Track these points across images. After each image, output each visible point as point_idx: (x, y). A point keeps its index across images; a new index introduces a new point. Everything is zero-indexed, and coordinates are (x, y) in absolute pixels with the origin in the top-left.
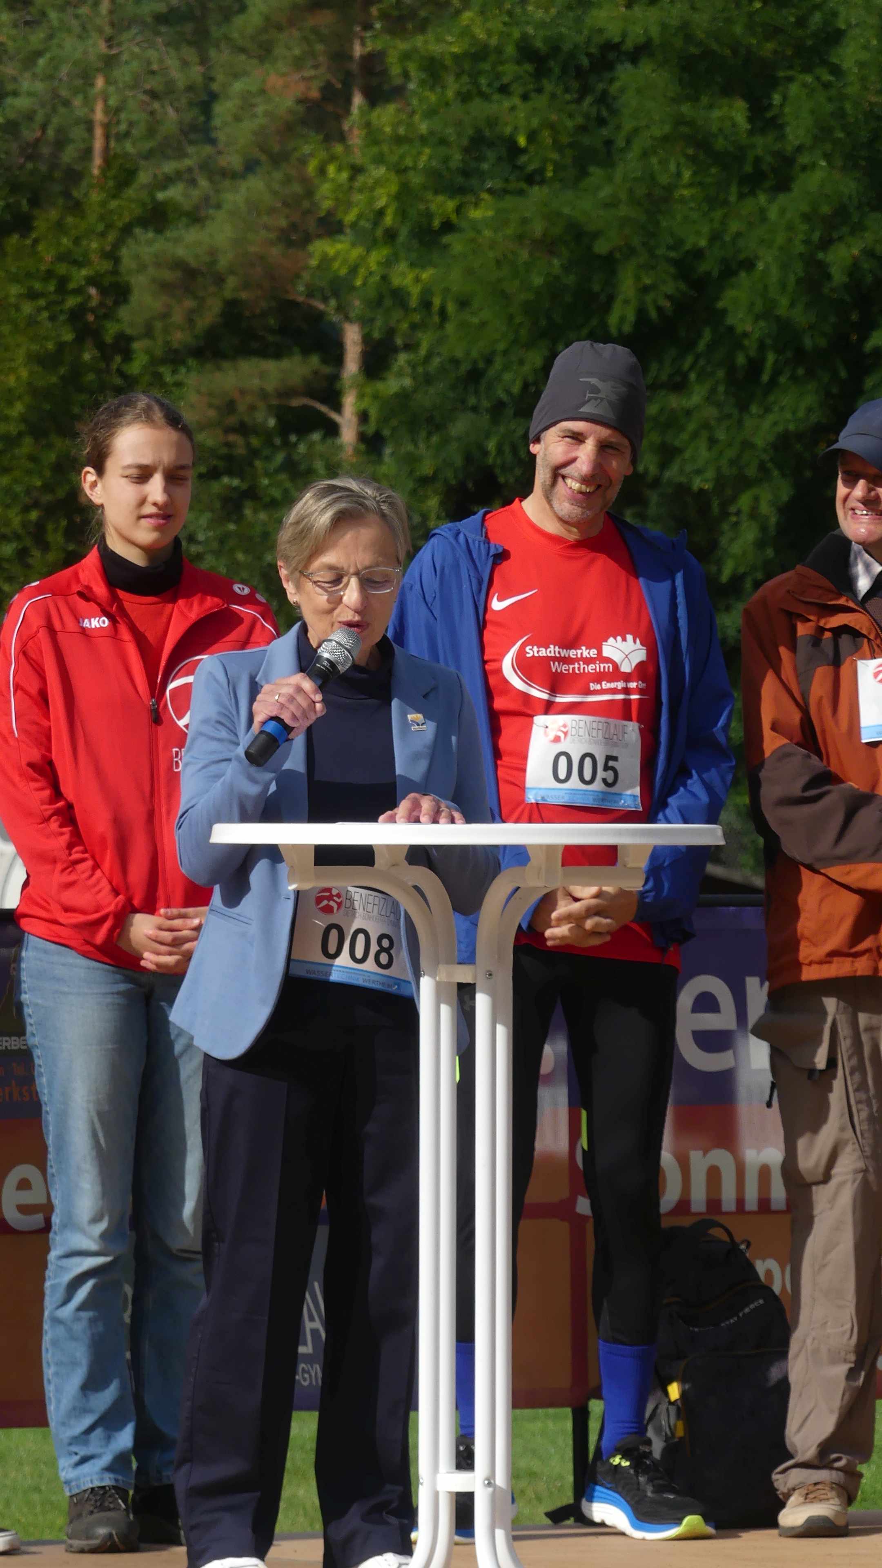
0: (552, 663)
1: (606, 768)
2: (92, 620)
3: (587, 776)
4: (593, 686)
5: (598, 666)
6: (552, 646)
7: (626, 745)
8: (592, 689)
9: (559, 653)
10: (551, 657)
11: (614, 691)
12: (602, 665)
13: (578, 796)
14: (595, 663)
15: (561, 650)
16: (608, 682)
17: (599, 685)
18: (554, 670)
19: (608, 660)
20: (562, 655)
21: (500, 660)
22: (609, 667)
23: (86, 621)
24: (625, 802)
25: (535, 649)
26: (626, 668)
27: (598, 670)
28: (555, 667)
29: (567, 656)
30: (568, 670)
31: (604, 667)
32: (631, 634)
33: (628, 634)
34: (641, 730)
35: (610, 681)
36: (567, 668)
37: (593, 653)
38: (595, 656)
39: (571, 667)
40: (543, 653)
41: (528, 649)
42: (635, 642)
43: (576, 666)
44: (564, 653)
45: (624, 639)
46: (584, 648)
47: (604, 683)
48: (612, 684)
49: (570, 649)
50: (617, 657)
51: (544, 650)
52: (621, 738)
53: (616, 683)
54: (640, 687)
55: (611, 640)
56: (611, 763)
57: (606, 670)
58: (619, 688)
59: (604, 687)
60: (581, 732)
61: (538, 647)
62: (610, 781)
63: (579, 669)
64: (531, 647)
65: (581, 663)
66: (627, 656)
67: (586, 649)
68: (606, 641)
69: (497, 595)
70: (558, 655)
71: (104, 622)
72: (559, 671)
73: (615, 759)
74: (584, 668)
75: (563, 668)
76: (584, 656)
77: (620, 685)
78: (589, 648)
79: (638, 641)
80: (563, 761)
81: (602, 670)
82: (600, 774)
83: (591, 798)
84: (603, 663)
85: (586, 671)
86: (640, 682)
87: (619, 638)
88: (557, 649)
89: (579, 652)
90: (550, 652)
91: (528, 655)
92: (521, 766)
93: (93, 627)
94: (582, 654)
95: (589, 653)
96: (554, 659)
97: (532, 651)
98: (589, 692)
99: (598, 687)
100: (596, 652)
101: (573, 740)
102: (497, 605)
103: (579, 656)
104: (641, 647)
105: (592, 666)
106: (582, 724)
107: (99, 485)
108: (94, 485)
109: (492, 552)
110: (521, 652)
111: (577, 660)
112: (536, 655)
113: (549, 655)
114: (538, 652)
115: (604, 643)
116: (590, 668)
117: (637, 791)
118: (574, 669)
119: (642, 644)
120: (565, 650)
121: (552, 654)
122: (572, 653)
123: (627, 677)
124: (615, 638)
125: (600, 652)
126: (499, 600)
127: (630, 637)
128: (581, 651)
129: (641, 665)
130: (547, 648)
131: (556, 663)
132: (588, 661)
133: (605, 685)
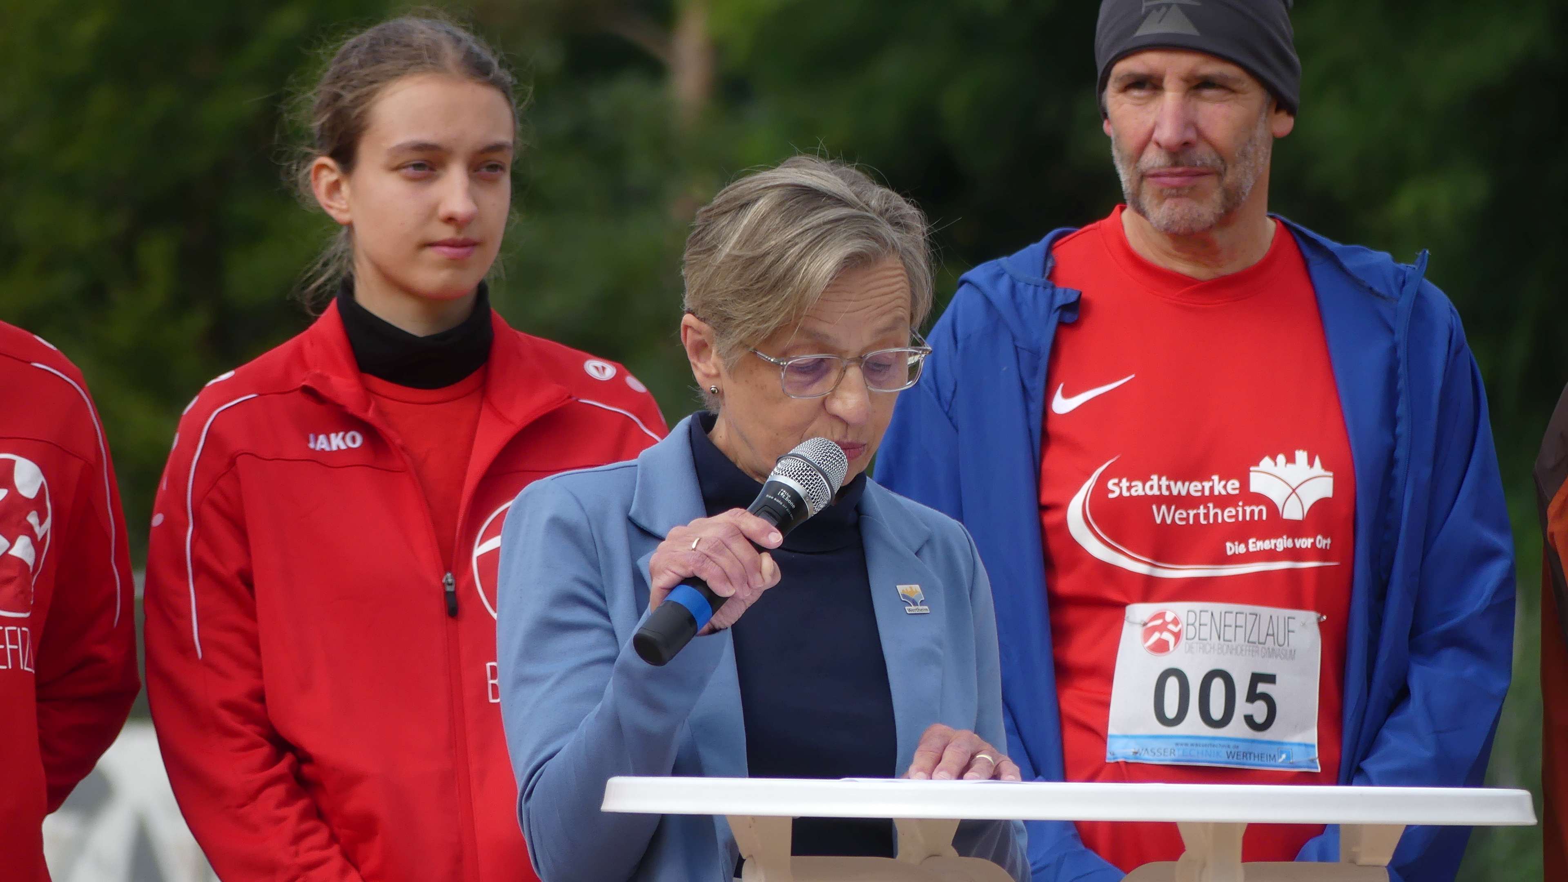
0: (1154, 507)
1: (1253, 696)
2: (333, 436)
3: (1217, 710)
4: (1232, 548)
5: (1240, 509)
6: (1155, 477)
7: (1292, 655)
8: (1229, 553)
9: (1168, 488)
10: (1154, 496)
11: (1271, 555)
12: (1248, 509)
13: (1200, 749)
14: (1236, 506)
15: (1172, 483)
16: (1258, 539)
17: (1243, 546)
18: (1158, 521)
19: (1260, 499)
20: (1175, 493)
21: (1061, 507)
22: (1261, 512)
23: (322, 438)
24: (1288, 758)
25: (1125, 483)
26: (1293, 512)
27: (1240, 518)
28: (1161, 515)
29: (1184, 493)
30: (1187, 519)
31: (1252, 512)
32: (1304, 449)
33: (1299, 449)
34: (1321, 625)
35: (1262, 537)
36: (1185, 515)
37: (1233, 486)
38: (1237, 492)
39: (1192, 513)
40: (1138, 489)
41: (1111, 484)
42: (1311, 463)
43: (1202, 510)
44: (1179, 488)
45: (1291, 459)
46: (1216, 478)
47: (1251, 541)
48: (1267, 542)
49: (1191, 481)
50: (1276, 493)
51: (1139, 484)
52: (1281, 641)
53: (1273, 541)
54: (1319, 546)
55: (1266, 463)
56: (1262, 688)
57: (1256, 518)
58: (1280, 548)
59: (1252, 548)
60: (1205, 632)
61: (1130, 480)
62: (1260, 718)
63: (1207, 516)
64: (1116, 481)
65: (1211, 505)
66: (1294, 490)
67: (1220, 480)
68: (1257, 464)
69: (1061, 385)
70: (1165, 493)
71: (354, 440)
72: (1169, 521)
73: (1270, 679)
74: (1216, 515)
75: (1177, 516)
76: (1216, 493)
77: (1282, 543)
78: (1225, 477)
79: (1317, 461)
80: (1172, 685)
81: (1248, 518)
82: (1242, 707)
83: (1223, 752)
84: (1250, 505)
85: (1220, 520)
86: (1319, 537)
87: (1281, 458)
88: (1164, 482)
89: (1208, 485)
90: (1152, 487)
91: (1111, 496)
92: (1102, 697)
93: (334, 448)
94: (1212, 489)
95: (1225, 487)
96: (1159, 500)
97: (1118, 488)
98: (1225, 560)
99: (1242, 549)
100: (1237, 484)
101: (1191, 647)
102: (1062, 405)
103: (1207, 493)
104: (1322, 472)
105: (1230, 511)
106: (1206, 618)
107: (345, 188)
108: (335, 187)
109: (1060, 300)
110: (1100, 488)
111: (1203, 500)
112: (1126, 494)
113: (1149, 493)
114: (1129, 488)
115: (1252, 469)
116: (1227, 515)
117: (1311, 736)
118: (1197, 516)
119: (1325, 466)
120: (1179, 484)
121: (1156, 492)
122: (1194, 488)
123: (1294, 529)
124: (1274, 458)
125: (1245, 483)
126: (1067, 394)
127: (1301, 456)
128: (1211, 484)
129: (1320, 506)
130: (1145, 479)
131: (1164, 508)
132: (1223, 501)
133: (1255, 545)
